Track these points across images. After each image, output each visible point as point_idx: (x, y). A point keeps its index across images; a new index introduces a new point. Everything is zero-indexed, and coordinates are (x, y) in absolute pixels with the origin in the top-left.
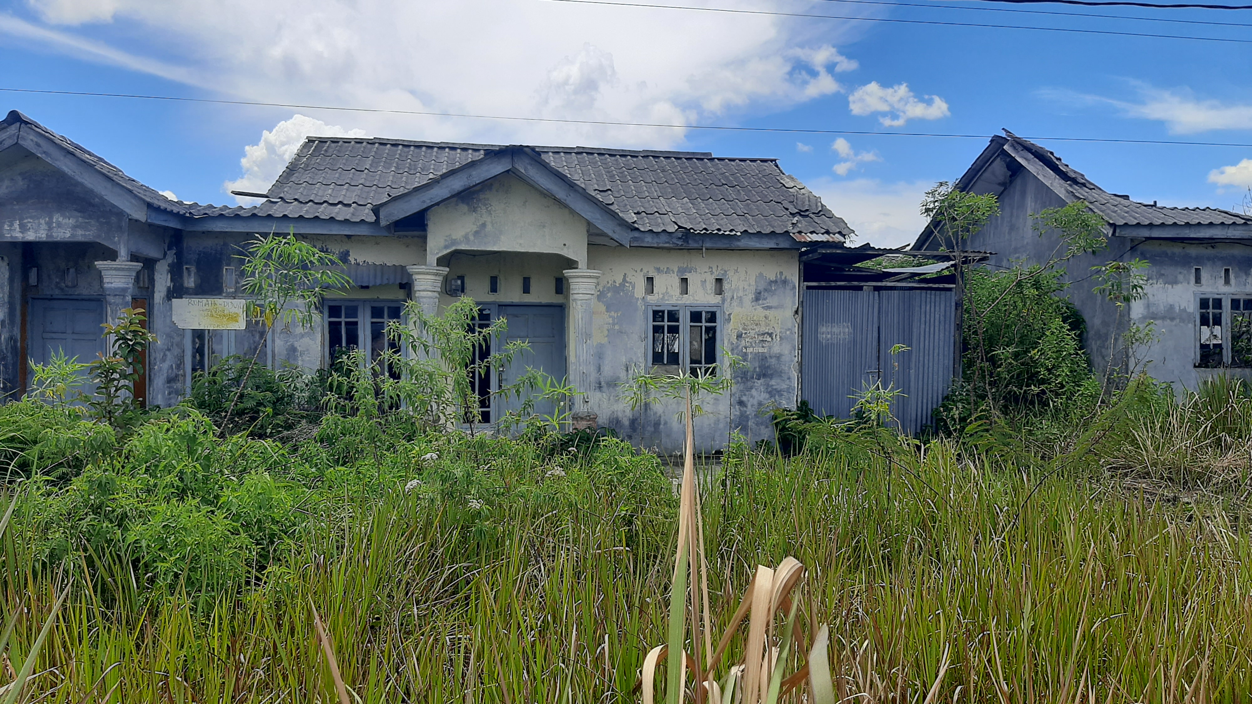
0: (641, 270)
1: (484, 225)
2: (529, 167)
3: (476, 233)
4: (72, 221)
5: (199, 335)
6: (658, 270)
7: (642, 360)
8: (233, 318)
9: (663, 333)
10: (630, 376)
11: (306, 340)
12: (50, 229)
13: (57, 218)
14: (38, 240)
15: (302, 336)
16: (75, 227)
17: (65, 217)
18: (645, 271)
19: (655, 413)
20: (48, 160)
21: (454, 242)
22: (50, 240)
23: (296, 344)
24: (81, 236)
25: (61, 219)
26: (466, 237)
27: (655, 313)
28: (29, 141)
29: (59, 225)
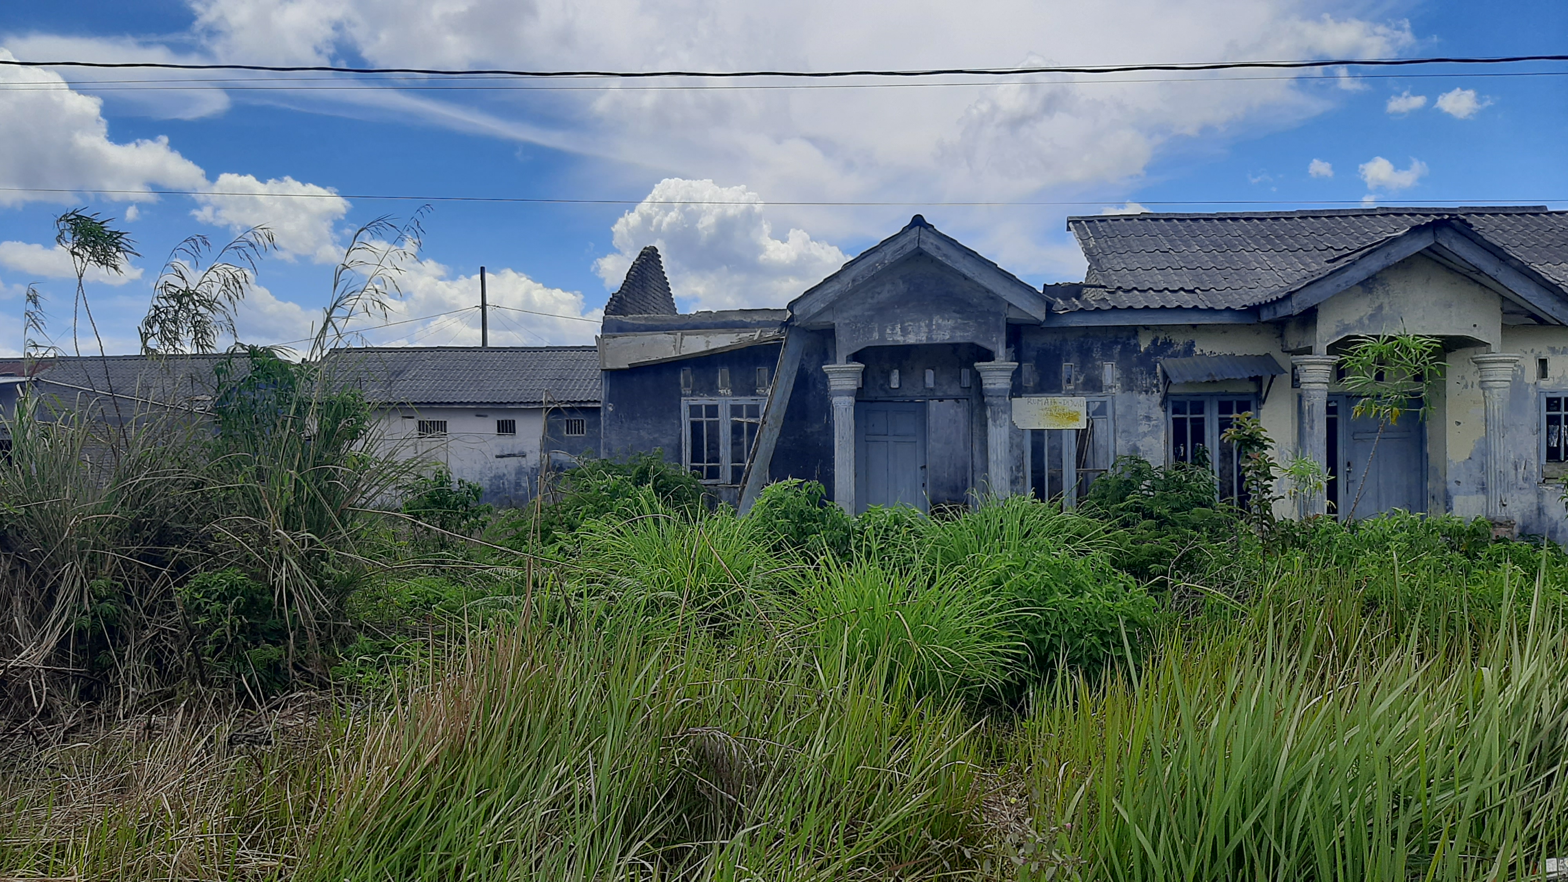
0: (1532, 351)
1: (1381, 307)
2: (1453, 241)
3: (1372, 317)
4: (951, 323)
5: (1037, 434)
6: (1553, 350)
7: (1534, 457)
8: (1074, 417)
9: (1559, 424)
10: (1520, 477)
11: (1149, 440)
12: (930, 331)
13: (937, 320)
14: (918, 342)
15: (1145, 435)
16: (954, 329)
17: (944, 319)
18: (1536, 351)
19: (1551, 519)
20: (949, 263)
21: (1347, 328)
22: (930, 342)
23: (1139, 444)
24: (961, 337)
25: (940, 321)
26: (1360, 321)
27: (1550, 401)
28: (929, 245)
29: (939, 327)
